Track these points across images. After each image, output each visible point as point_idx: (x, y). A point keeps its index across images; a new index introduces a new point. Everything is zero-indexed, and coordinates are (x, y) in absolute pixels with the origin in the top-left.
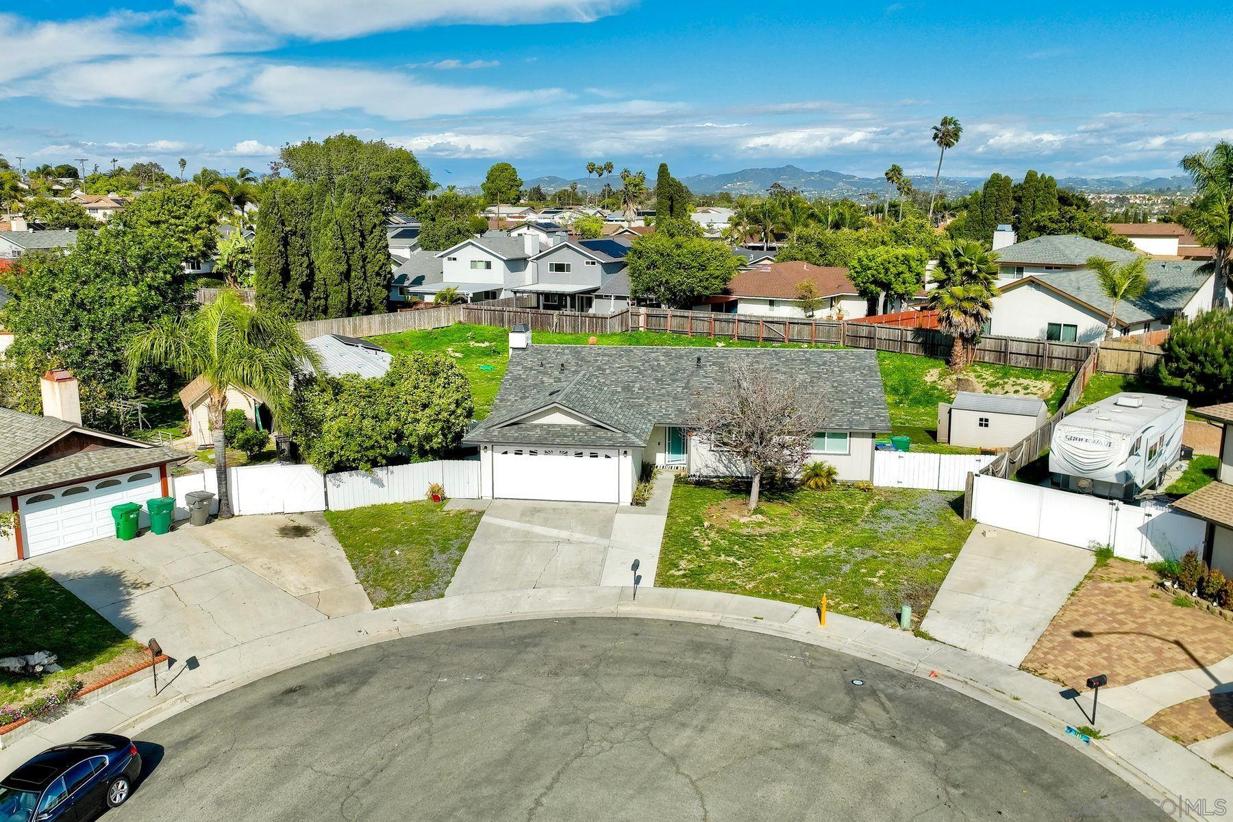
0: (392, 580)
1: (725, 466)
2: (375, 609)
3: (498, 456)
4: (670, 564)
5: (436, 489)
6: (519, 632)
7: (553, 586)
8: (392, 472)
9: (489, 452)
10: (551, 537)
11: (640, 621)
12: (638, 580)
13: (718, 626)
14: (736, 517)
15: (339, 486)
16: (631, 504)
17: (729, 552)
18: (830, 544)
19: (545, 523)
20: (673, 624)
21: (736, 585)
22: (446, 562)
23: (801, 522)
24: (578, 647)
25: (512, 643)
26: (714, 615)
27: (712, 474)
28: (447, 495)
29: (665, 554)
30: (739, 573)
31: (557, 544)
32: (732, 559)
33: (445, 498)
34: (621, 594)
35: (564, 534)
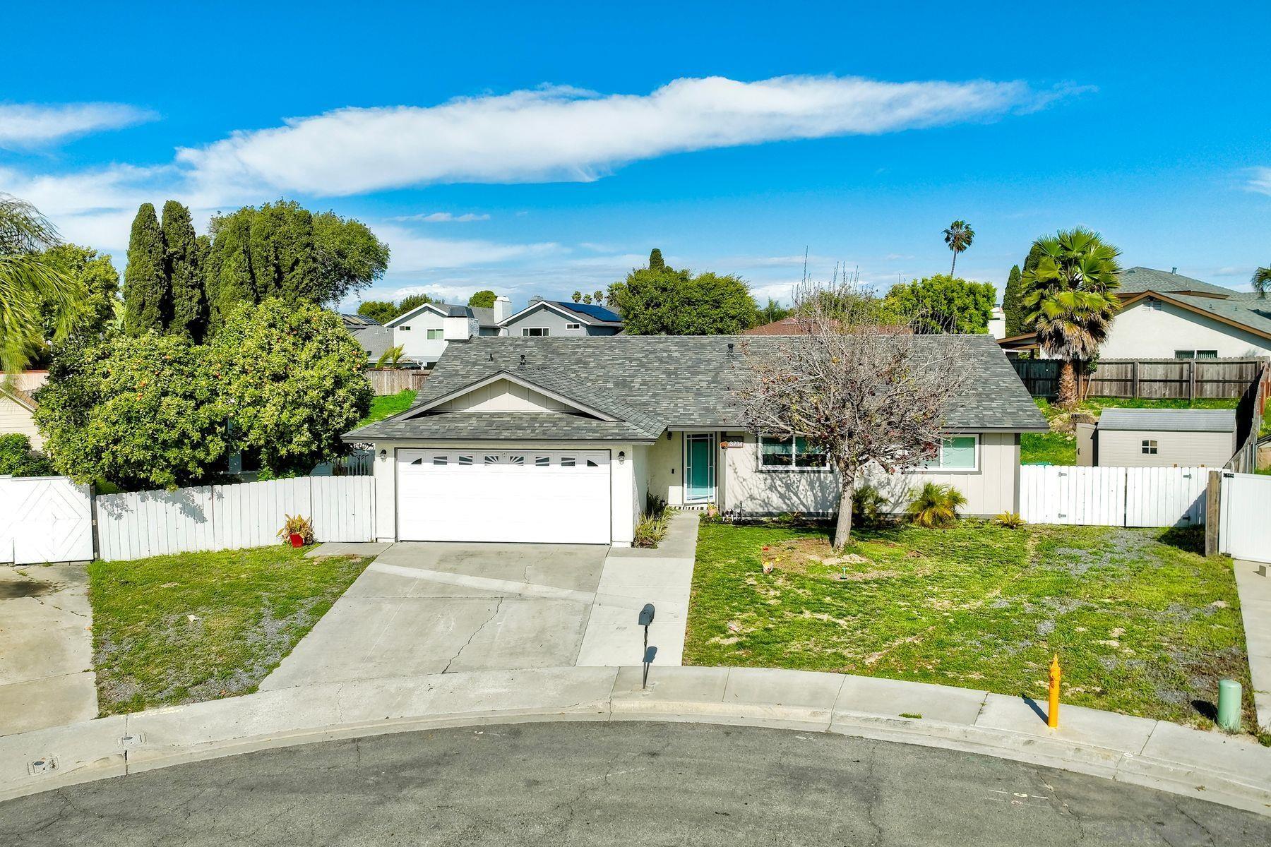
0: (162, 663)
1: (782, 496)
2: (100, 716)
3: (405, 467)
4: (711, 627)
5: (297, 525)
6: (392, 756)
7: (483, 668)
8: (221, 496)
9: (390, 460)
10: (488, 591)
11: (659, 728)
12: (650, 654)
13: (828, 734)
14: (815, 558)
15: (119, 517)
16: (633, 545)
17: (818, 607)
18: (997, 592)
19: (481, 571)
20: (730, 732)
21: (845, 658)
22: (281, 633)
23: (929, 565)
24: (521, 785)
25: (372, 780)
26: (814, 714)
27: (761, 510)
28: (317, 536)
29: (698, 612)
30: (843, 639)
31: (497, 602)
32: (825, 617)
33: (314, 542)
34: (619, 681)
35: (513, 586)
